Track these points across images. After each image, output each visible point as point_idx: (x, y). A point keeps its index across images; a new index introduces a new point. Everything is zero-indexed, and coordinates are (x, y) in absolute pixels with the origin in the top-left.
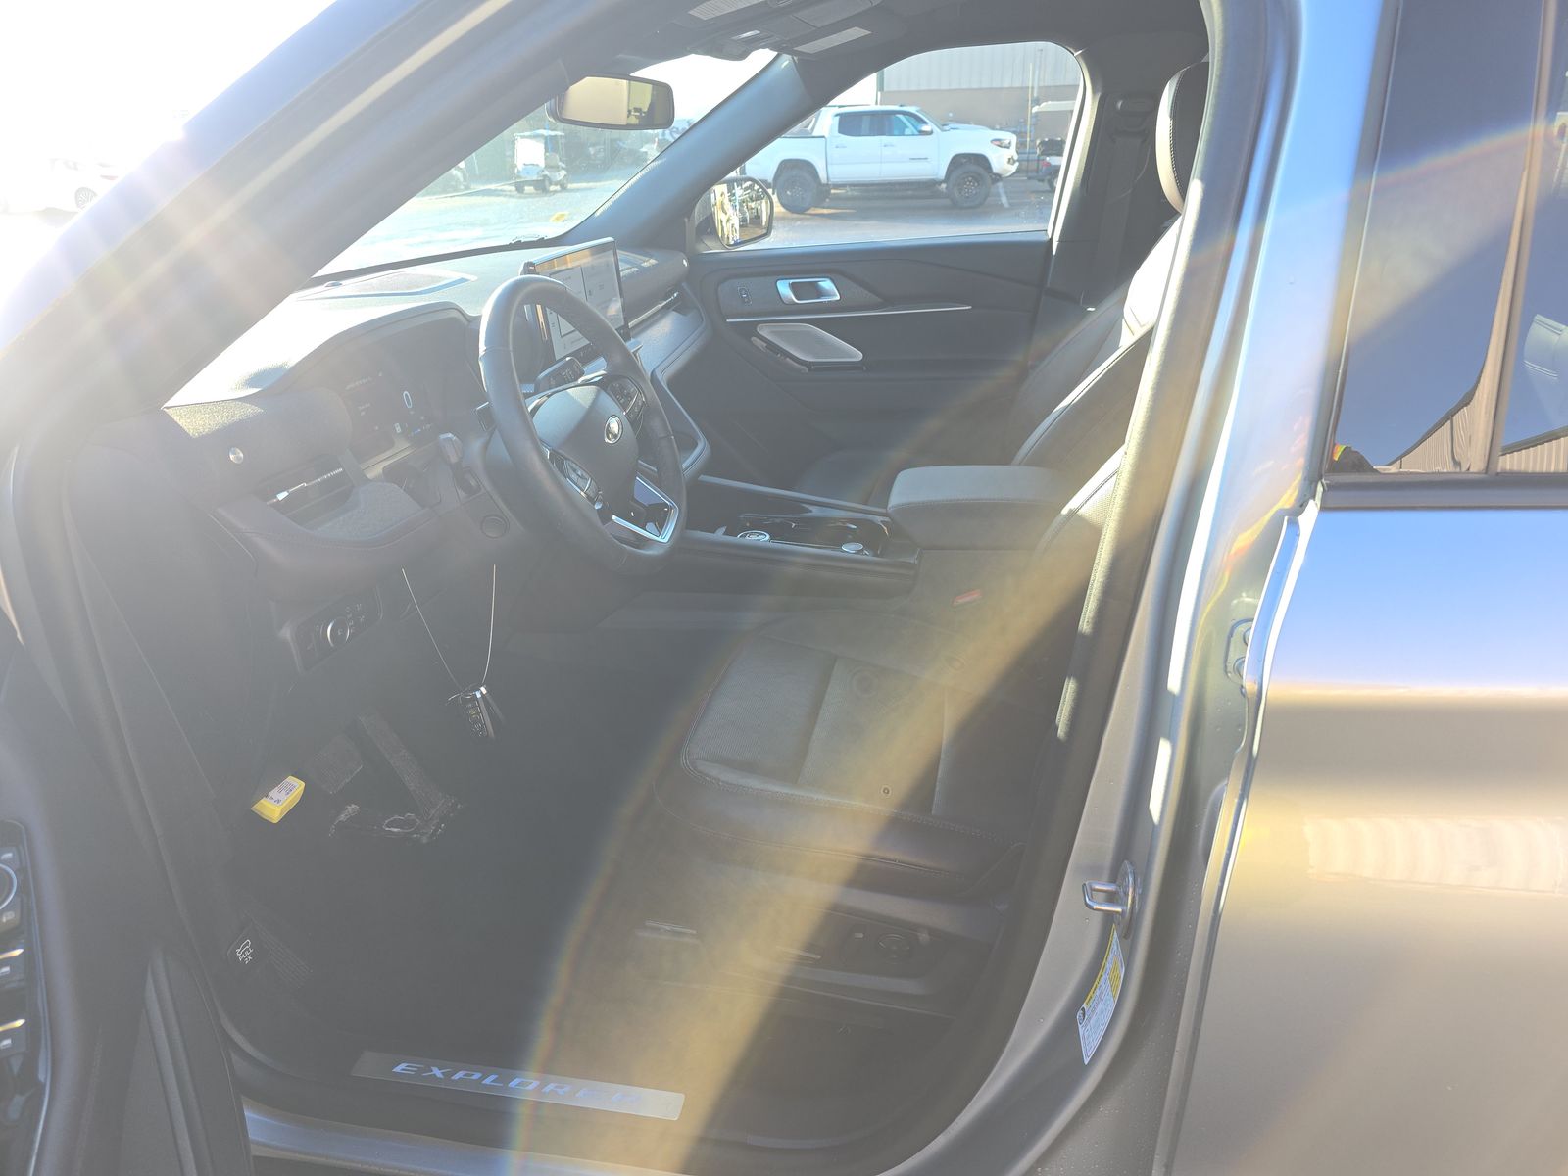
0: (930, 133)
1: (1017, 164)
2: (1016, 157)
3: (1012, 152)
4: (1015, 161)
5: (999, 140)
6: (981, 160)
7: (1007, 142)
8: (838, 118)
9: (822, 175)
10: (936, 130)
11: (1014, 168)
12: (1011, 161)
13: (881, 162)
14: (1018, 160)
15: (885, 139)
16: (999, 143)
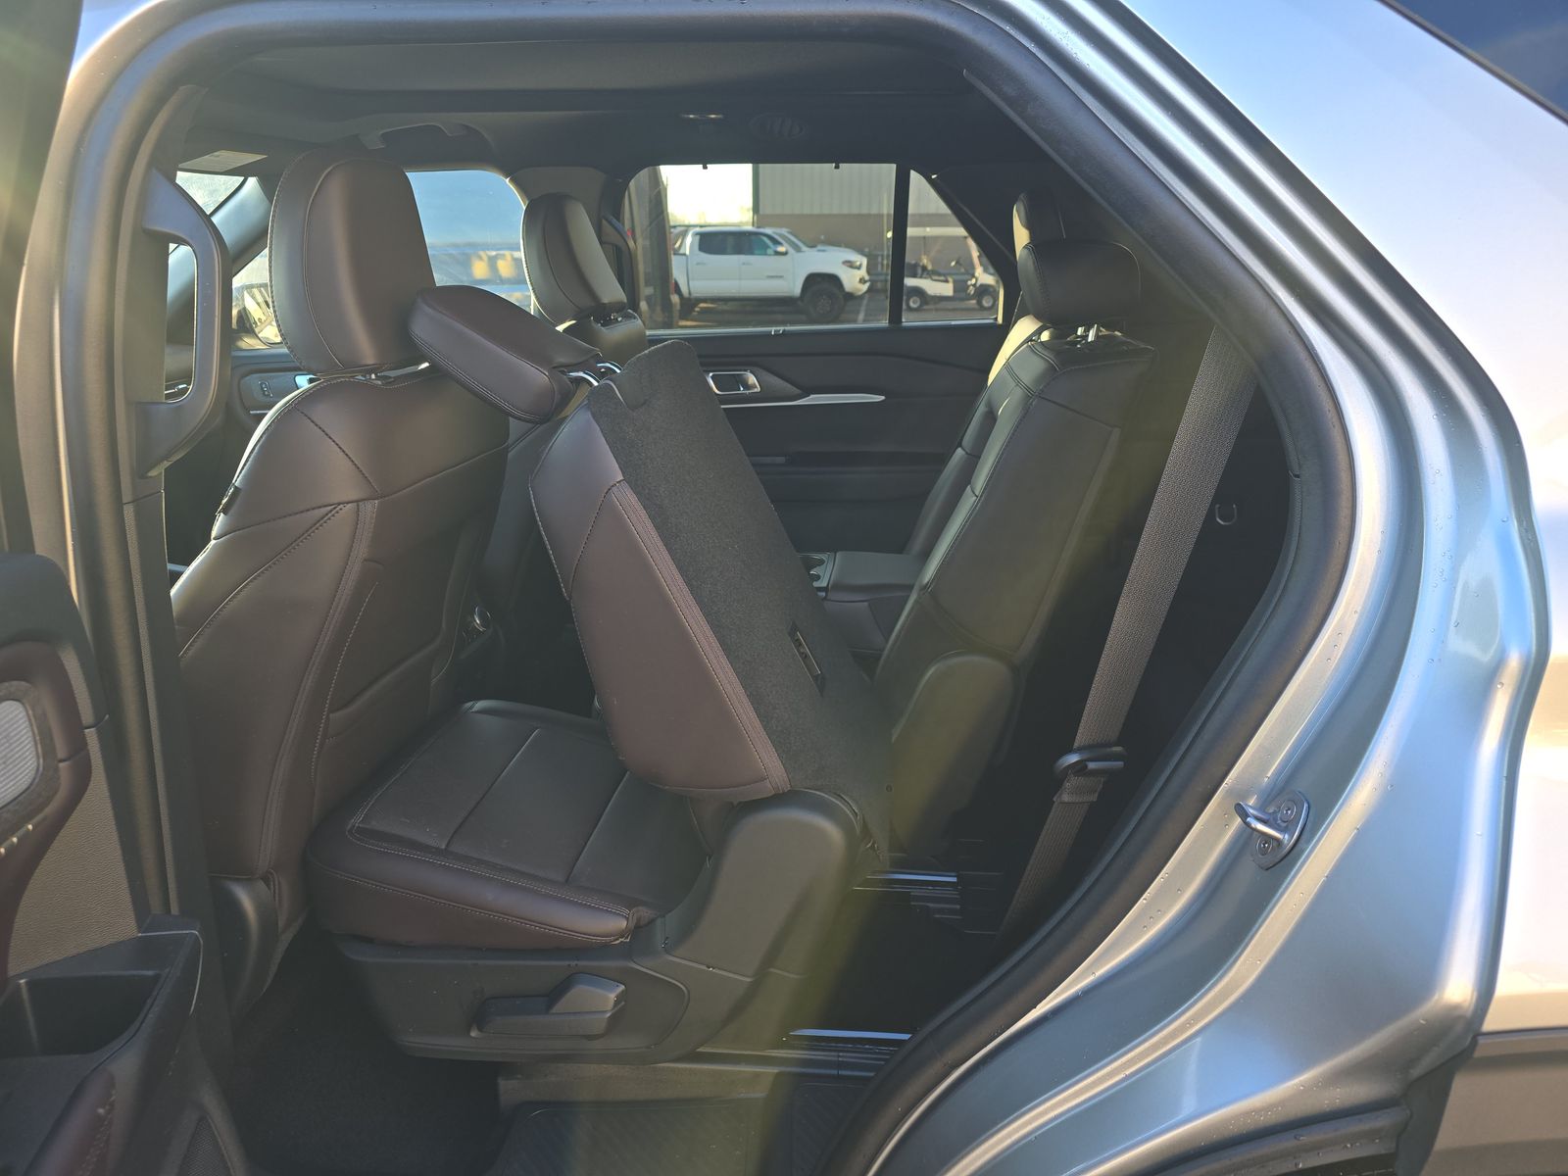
0: (785, 254)
1: (868, 284)
2: (867, 278)
3: (863, 272)
4: (865, 282)
5: (849, 262)
6: (834, 279)
7: (858, 263)
8: (698, 237)
9: (684, 289)
10: (791, 251)
11: (865, 287)
12: (862, 281)
13: (740, 279)
14: (870, 280)
15: (743, 258)
16: (850, 264)
